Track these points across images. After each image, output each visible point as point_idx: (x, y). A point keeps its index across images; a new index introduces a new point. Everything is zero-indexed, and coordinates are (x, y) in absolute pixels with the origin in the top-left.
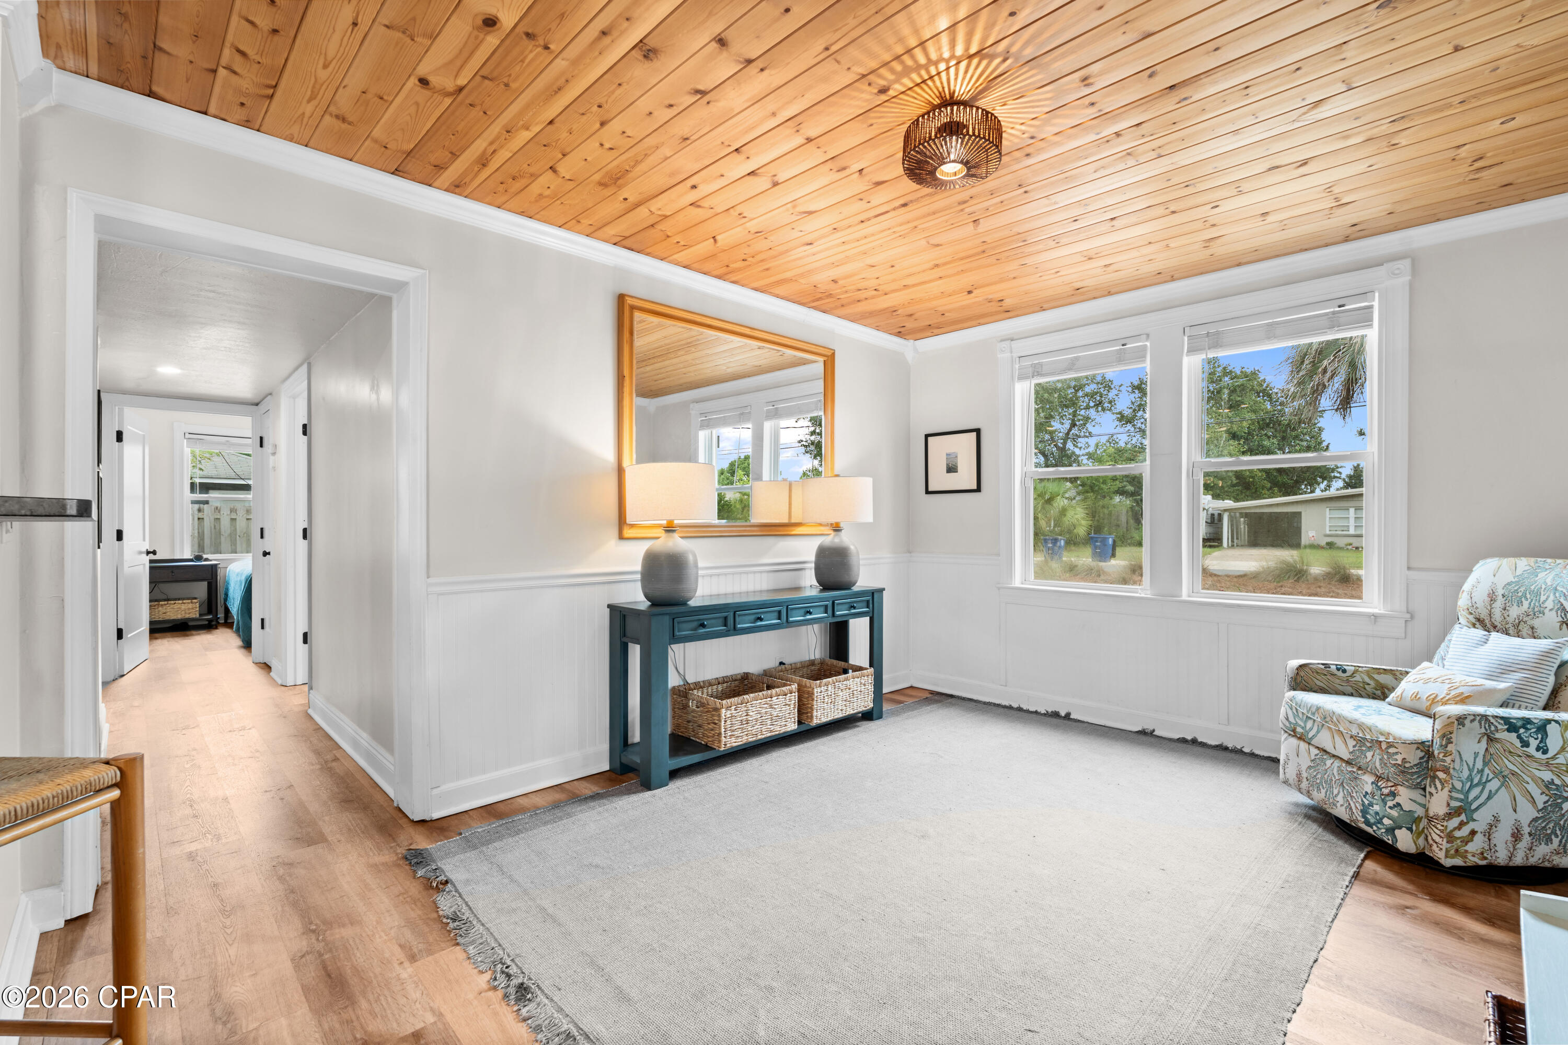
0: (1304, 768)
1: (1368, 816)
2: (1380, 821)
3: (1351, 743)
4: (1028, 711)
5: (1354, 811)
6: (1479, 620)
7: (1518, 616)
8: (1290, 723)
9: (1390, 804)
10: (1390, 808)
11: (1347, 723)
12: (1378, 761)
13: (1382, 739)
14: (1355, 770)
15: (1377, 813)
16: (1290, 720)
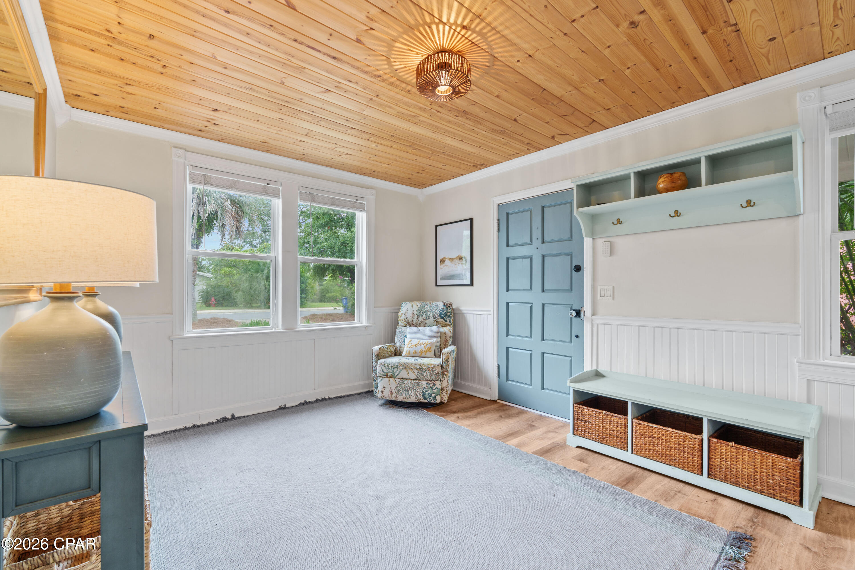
0: (393, 388)
1: (426, 396)
2: (431, 396)
3: (416, 372)
4: (202, 425)
5: (419, 396)
6: (408, 323)
7: (422, 320)
8: (384, 372)
9: (434, 388)
10: (434, 390)
11: (414, 365)
12: (428, 375)
13: (429, 367)
14: (418, 381)
15: (429, 394)
16: (384, 371)
